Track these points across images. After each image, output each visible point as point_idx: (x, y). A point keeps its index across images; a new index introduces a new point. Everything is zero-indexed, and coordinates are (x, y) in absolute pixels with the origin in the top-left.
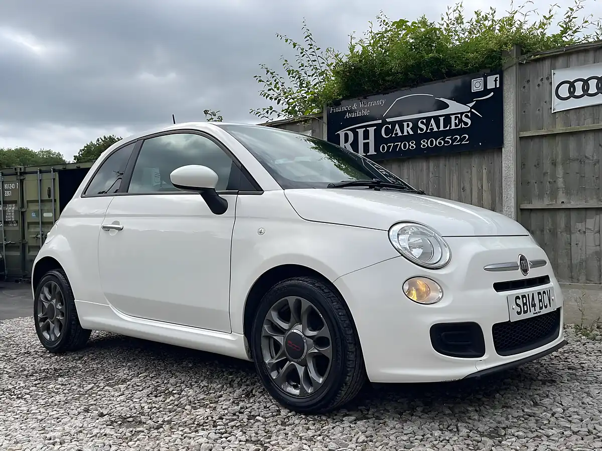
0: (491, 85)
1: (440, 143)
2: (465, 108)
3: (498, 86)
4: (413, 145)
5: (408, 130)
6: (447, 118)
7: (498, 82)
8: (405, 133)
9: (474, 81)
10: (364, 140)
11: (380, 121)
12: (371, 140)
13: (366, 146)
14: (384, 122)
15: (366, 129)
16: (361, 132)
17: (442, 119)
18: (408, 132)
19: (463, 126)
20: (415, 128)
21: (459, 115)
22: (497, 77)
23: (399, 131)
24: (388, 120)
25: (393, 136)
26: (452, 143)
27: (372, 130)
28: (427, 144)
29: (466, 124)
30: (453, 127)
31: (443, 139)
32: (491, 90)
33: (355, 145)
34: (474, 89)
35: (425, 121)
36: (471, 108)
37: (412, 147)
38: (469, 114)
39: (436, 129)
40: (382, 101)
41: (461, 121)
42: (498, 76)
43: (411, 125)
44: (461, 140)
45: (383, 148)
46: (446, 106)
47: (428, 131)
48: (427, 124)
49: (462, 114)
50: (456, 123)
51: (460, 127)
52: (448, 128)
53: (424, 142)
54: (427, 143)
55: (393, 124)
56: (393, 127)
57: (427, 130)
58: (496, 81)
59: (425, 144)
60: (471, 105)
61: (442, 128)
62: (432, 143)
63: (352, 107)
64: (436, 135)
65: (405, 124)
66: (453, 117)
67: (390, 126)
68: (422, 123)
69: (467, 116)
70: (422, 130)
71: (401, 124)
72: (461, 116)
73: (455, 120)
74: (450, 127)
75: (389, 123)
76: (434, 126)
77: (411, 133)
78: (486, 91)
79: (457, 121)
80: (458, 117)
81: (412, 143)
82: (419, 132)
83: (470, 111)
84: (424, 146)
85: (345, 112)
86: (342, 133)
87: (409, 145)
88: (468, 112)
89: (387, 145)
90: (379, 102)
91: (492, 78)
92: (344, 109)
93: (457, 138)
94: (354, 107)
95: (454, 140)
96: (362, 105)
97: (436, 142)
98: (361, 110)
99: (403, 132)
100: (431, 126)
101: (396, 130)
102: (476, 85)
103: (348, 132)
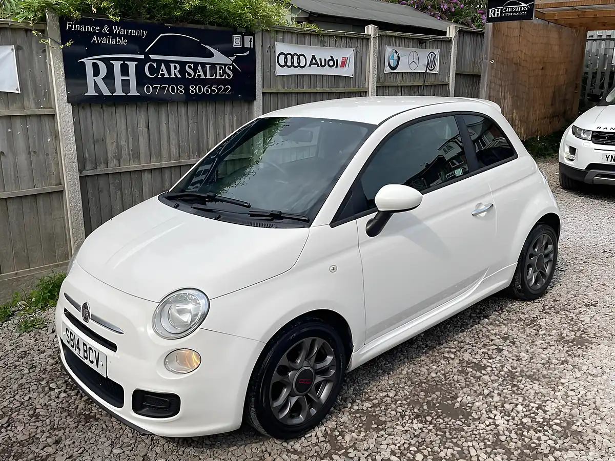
0: (247, 45)
1: (207, 91)
2: (228, 60)
3: (252, 47)
4: (181, 89)
5: (175, 72)
7: (252, 43)
8: (173, 76)
9: (235, 37)
10: (121, 76)
11: (142, 57)
12: (132, 77)
13: (126, 84)
14: (148, 59)
15: (124, 62)
16: (117, 65)
17: (208, 67)
18: (175, 75)
19: (227, 77)
20: (183, 71)
21: (223, 66)
22: (251, 39)
23: (165, 72)
24: (152, 57)
25: (159, 76)
26: (218, 91)
27: (132, 66)
28: (196, 91)
29: (229, 76)
30: (218, 77)
31: (210, 88)
32: (247, 49)
34: (234, 45)
35: (192, 65)
36: (233, 61)
37: (181, 91)
38: (231, 67)
39: (203, 77)
40: (143, 32)
41: (224, 72)
42: (252, 37)
43: (178, 67)
44: (226, 90)
45: (148, 88)
46: (212, 55)
47: (196, 77)
48: (195, 70)
49: (225, 65)
50: (220, 73)
51: (224, 77)
52: (214, 77)
53: (192, 87)
54: (195, 89)
55: (159, 62)
56: (159, 66)
57: (195, 75)
58: (251, 41)
59: (193, 89)
60: (233, 58)
62: (200, 89)
63: (101, 30)
64: (204, 82)
65: (172, 65)
66: (218, 67)
67: (155, 65)
68: (190, 67)
69: (229, 68)
70: (189, 75)
71: (167, 63)
72: (225, 68)
73: (220, 70)
74: (216, 76)
75: (154, 61)
76: (202, 73)
77: (179, 76)
78: (243, 49)
79: (221, 72)
81: (181, 87)
82: (187, 76)
83: (232, 65)
84: (192, 91)
85: (92, 34)
86: (88, 62)
87: (178, 89)
88: (230, 65)
89: (152, 87)
90: (138, 33)
91: (247, 38)
92: (89, 29)
93: (221, 88)
94: (104, 31)
95: (219, 90)
96: (116, 30)
97: (204, 90)
98: (115, 36)
99: (169, 74)
100: (199, 72)
101: (162, 71)
102: (236, 41)
103: (98, 62)
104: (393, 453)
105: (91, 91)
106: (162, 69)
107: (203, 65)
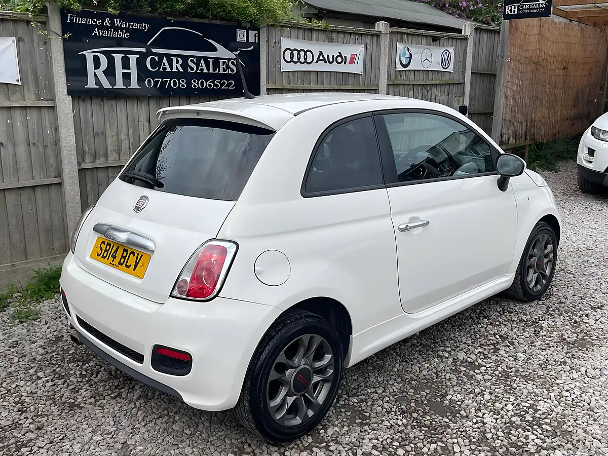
0: (251, 40)
1: (210, 85)
2: (232, 55)
3: (257, 42)
4: (183, 83)
5: (177, 66)
6: (216, 61)
7: (257, 37)
8: (175, 70)
9: (239, 32)
10: (122, 69)
11: (144, 50)
12: (133, 70)
13: (126, 77)
14: (149, 53)
15: (125, 55)
16: (118, 58)
17: (211, 61)
18: (177, 69)
19: (230, 72)
20: (185, 65)
21: (227, 61)
22: (256, 34)
23: (167, 66)
24: (154, 50)
25: (161, 70)
26: (221, 86)
27: (133, 59)
28: (198, 85)
29: (233, 71)
30: (221, 72)
31: (213, 82)
32: (252, 44)
33: (110, 72)
34: (238, 39)
35: (195, 60)
36: (237, 56)
37: (183, 86)
38: (235, 62)
39: (205, 71)
40: (145, 26)
41: (228, 67)
42: (257, 32)
43: (180, 61)
44: (229, 85)
45: (149, 81)
46: (215, 49)
47: (199, 71)
48: (198, 64)
49: (229, 60)
50: (223, 68)
51: (227, 72)
52: (217, 72)
53: (195, 82)
54: (198, 83)
55: (161, 56)
56: (161, 60)
57: (197, 70)
58: (255, 36)
59: (195, 84)
60: (237, 53)
61: (211, 71)
62: (202, 84)
63: (102, 23)
64: (207, 77)
65: (174, 59)
66: (221, 61)
67: (156, 58)
68: (192, 61)
69: (233, 63)
70: (192, 69)
71: (169, 57)
73: (223, 65)
74: (219, 71)
75: (156, 54)
76: (204, 67)
77: (181, 70)
78: (248, 44)
79: (225, 66)
80: (226, 62)
81: (183, 81)
82: (189, 70)
84: (195, 86)
85: (94, 27)
86: (89, 55)
87: (180, 83)
88: (234, 59)
89: (153, 80)
90: (141, 26)
91: (252, 33)
92: (91, 21)
93: (225, 83)
94: (106, 24)
95: (222, 84)
96: (117, 23)
97: (207, 84)
98: (116, 29)
99: (171, 68)
100: (202, 66)
101: (164, 65)
102: (241, 36)
103: (100, 55)
104: (375, 447)
105: (91, 84)
106: (164, 63)
107: (206, 59)
